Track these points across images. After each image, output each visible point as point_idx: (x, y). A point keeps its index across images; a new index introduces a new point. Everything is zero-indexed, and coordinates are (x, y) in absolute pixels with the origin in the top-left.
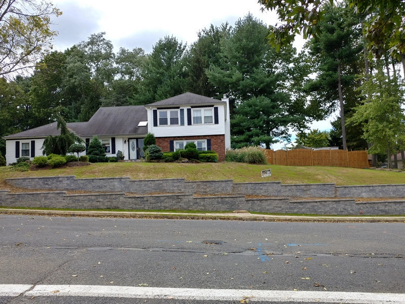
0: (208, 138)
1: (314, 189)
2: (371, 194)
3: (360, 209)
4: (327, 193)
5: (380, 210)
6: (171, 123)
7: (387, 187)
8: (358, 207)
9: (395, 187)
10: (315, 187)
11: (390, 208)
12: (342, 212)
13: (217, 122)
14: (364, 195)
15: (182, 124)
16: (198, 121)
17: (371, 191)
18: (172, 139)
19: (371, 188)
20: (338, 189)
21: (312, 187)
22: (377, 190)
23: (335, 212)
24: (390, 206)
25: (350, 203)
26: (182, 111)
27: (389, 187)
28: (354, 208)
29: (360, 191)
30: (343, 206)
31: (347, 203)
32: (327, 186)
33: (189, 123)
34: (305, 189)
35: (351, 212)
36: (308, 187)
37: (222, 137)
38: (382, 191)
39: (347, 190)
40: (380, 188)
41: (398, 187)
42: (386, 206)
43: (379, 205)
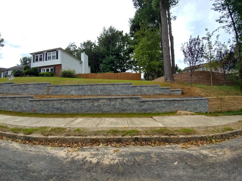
0: (54, 66)
1: (31, 87)
2: (80, 92)
3: (33, 106)
4: (41, 91)
5: (55, 108)
6: (40, 61)
7: (95, 86)
8: (31, 103)
9: (103, 86)
10: (32, 86)
11: (67, 106)
12: (17, 108)
13: (57, 58)
14: (73, 92)
15: (44, 60)
16: (50, 58)
17: (80, 89)
18: (40, 68)
19: (80, 87)
20: (50, 88)
21: (30, 86)
22: (86, 89)
23: (11, 108)
24: (67, 104)
25: (24, 100)
26: (44, 54)
27: (97, 86)
28: (27, 105)
29: (70, 90)
30: (17, 103)
31: (21, 99)
32: (41, 85)
33: (46, 60)
34: (24, 88)
35: (24, 109)
36: (27, 86)
37: (60, 66)
38: (91, 90)
39: (58, 88)
40: (89, 86)
41: (106, 86)
42: (62, 104)
43: (55, 102)
